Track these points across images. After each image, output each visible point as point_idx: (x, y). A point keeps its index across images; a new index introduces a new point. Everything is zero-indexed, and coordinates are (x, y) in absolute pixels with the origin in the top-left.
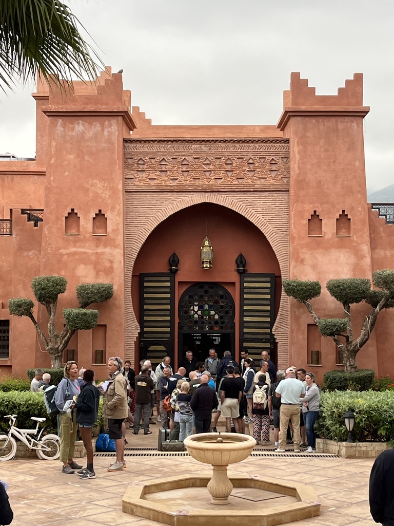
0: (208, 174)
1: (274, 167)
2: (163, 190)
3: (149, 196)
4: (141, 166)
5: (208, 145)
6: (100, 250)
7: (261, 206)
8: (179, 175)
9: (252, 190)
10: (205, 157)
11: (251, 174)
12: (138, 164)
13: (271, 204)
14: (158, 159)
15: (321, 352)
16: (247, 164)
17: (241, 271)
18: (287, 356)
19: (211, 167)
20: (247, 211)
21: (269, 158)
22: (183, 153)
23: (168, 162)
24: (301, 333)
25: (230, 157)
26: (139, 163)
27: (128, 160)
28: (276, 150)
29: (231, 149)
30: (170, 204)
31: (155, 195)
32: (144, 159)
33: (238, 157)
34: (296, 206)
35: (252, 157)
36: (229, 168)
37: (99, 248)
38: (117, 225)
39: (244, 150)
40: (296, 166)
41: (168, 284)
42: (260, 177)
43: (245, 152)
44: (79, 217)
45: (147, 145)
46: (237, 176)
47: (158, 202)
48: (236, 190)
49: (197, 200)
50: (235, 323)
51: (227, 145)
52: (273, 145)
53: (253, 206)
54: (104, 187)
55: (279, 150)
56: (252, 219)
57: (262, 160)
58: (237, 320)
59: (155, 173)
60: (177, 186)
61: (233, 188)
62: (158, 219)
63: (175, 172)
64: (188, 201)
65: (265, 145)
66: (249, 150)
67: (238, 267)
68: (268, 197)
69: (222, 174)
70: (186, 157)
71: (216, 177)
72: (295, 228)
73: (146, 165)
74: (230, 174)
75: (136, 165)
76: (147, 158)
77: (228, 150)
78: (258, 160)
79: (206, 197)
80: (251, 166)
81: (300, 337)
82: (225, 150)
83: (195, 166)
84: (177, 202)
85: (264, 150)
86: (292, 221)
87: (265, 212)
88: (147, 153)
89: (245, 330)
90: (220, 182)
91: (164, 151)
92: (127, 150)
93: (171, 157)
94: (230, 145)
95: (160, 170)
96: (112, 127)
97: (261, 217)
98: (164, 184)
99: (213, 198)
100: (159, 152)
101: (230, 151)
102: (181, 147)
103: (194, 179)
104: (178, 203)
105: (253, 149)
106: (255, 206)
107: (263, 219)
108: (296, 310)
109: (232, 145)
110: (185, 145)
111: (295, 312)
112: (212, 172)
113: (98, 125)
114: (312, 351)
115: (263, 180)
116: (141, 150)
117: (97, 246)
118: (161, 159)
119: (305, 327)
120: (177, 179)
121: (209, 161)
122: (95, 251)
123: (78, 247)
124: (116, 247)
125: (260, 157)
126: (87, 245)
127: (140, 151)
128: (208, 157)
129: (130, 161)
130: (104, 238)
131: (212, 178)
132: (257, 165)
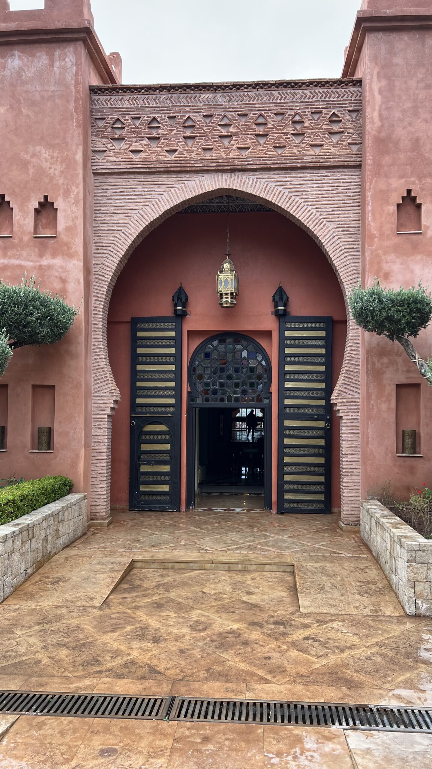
0: (226, 141)
1: (335, 128)
2: (154, 170)
3: (131, 180)
4: (118, 132)
5: (228, 93)
6: (45, 262)
7: (315, 193)
8: (179, 144)
9: (299, 165)
10: (223, 114)
11: (297, 140)
12: (113, 128)
13: (330, 188)
14: (145, 118)
15: (419, 434)
16: (291, 122)
17: (280, 312)
18: (357, 439)
19: (232, 129)
20: (290, 201)
21: (327, 113)
22: (186, 108)
23: (162, 124)
24: (384, 399)
25: (263, 112)
26: (115, 126)
27: (98, 121)
28: (340, 98)
29: (265, 99)
30: (165, 193)
31: (142, 178)
32: (123, 120)
33: (275, 112)
34: (376, 182)
35: (300, 111)
36: (261, 130)
37: (44, 258)
38: (73, 220)
39: (286, 101)
40: (376, 114)
41: (173, 334)
42: (313, 143)
43: (287, 103)
44: (12, 209)
45: (129, 97)
46: (274, 142)
47: (146, 190)
48: (272, 166)
49: (208, 185)
50: (271, 393)
51: (257, 93)
52: (334, 90)
53: (300, 193)
54: (52, 157)
55: (345, 98)
56: (299, 214)
57: (316, 117)
58: (274, 388)
59: (142, 142)
60: (176, 162)
61: (268, 162)
62: (146, 217)
63: (173, 139)
64: (193, 188)
65: (321, 91)
66: (294, 100)
67: (276, 306)
68: (326, 178)
69: (249, 140)
70: (191, 115)
71: (239, 146)
72: (374, 219)
73: (126, 128)
74: (262, 141)
75: (110, 130)
76: (127, 117)
77: (259, 102)
78: (309, 115)
79: (224, 180)
80: (298, 127)
81: (384, 407)
82: (255, 102)
83: (205, 128)
84: (176, 189)
85: (319, 99)
86: (369, 208)
87: (320, 203)
88: (128, 110)
89: (287, 402)
90: (245, 153)
91: (155, 105)
92: (96, 105)
93: (167, 115)
94: (262, 92)
95: (148, 136)
96: (67, 60)
97: (314, 211)
98: (155, 159)
99: (236, 182)
100: (148, 107)
101: (263, 102)
102: (182, 98)
103: (204, 149)
104: (178, 191)
105: (300, 99)
106: (304, 193)
107: (318, 214)
108: (375, 360)
109: (265, 93)
110: (189, 95)
111: (373, 364)
112: (234, 138)
113: (44, 57)
114: (403, 431)
115: (317, 150)
116: (119, 104)
117: (41, 256)
118: (150, 119)
119: (391, 390)
120: (176, 151)
121: (228, 119)
122: (38, 264)
123: (10, 258)
124: (71, 256)
125: (313, 110)
126: (25, 253)
127: (117, 106)
128: (227, 114)
129: (101, 124)
130: (52, 241)
131: (234, 147)
132: (307, 124)
